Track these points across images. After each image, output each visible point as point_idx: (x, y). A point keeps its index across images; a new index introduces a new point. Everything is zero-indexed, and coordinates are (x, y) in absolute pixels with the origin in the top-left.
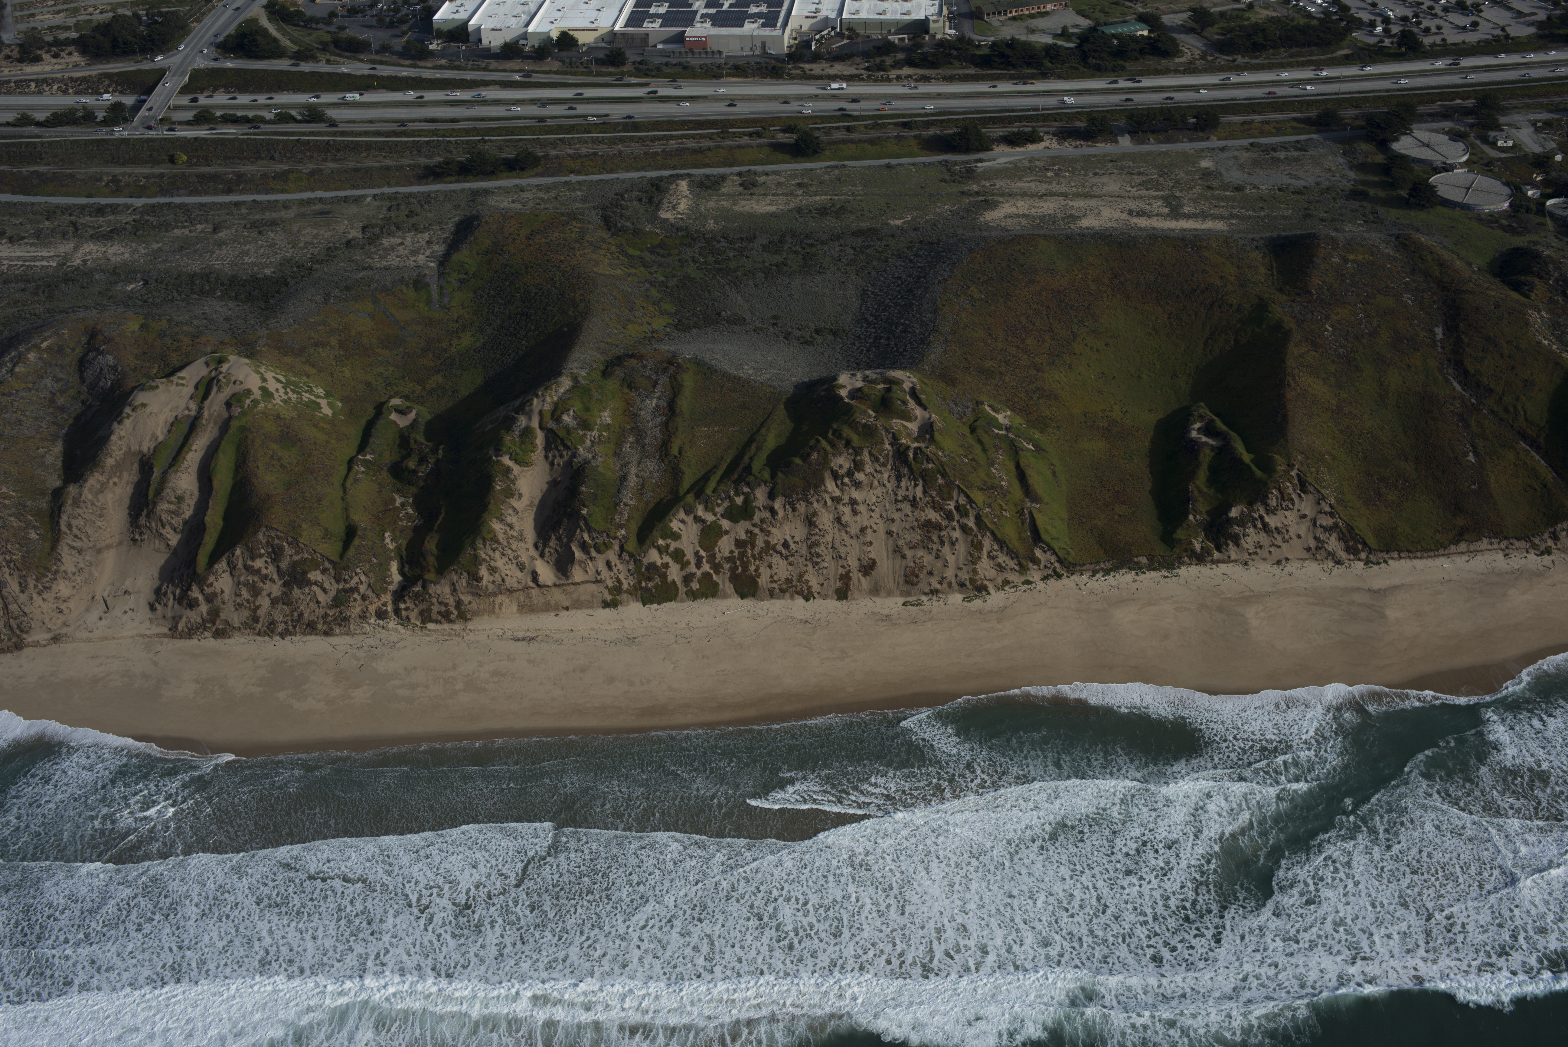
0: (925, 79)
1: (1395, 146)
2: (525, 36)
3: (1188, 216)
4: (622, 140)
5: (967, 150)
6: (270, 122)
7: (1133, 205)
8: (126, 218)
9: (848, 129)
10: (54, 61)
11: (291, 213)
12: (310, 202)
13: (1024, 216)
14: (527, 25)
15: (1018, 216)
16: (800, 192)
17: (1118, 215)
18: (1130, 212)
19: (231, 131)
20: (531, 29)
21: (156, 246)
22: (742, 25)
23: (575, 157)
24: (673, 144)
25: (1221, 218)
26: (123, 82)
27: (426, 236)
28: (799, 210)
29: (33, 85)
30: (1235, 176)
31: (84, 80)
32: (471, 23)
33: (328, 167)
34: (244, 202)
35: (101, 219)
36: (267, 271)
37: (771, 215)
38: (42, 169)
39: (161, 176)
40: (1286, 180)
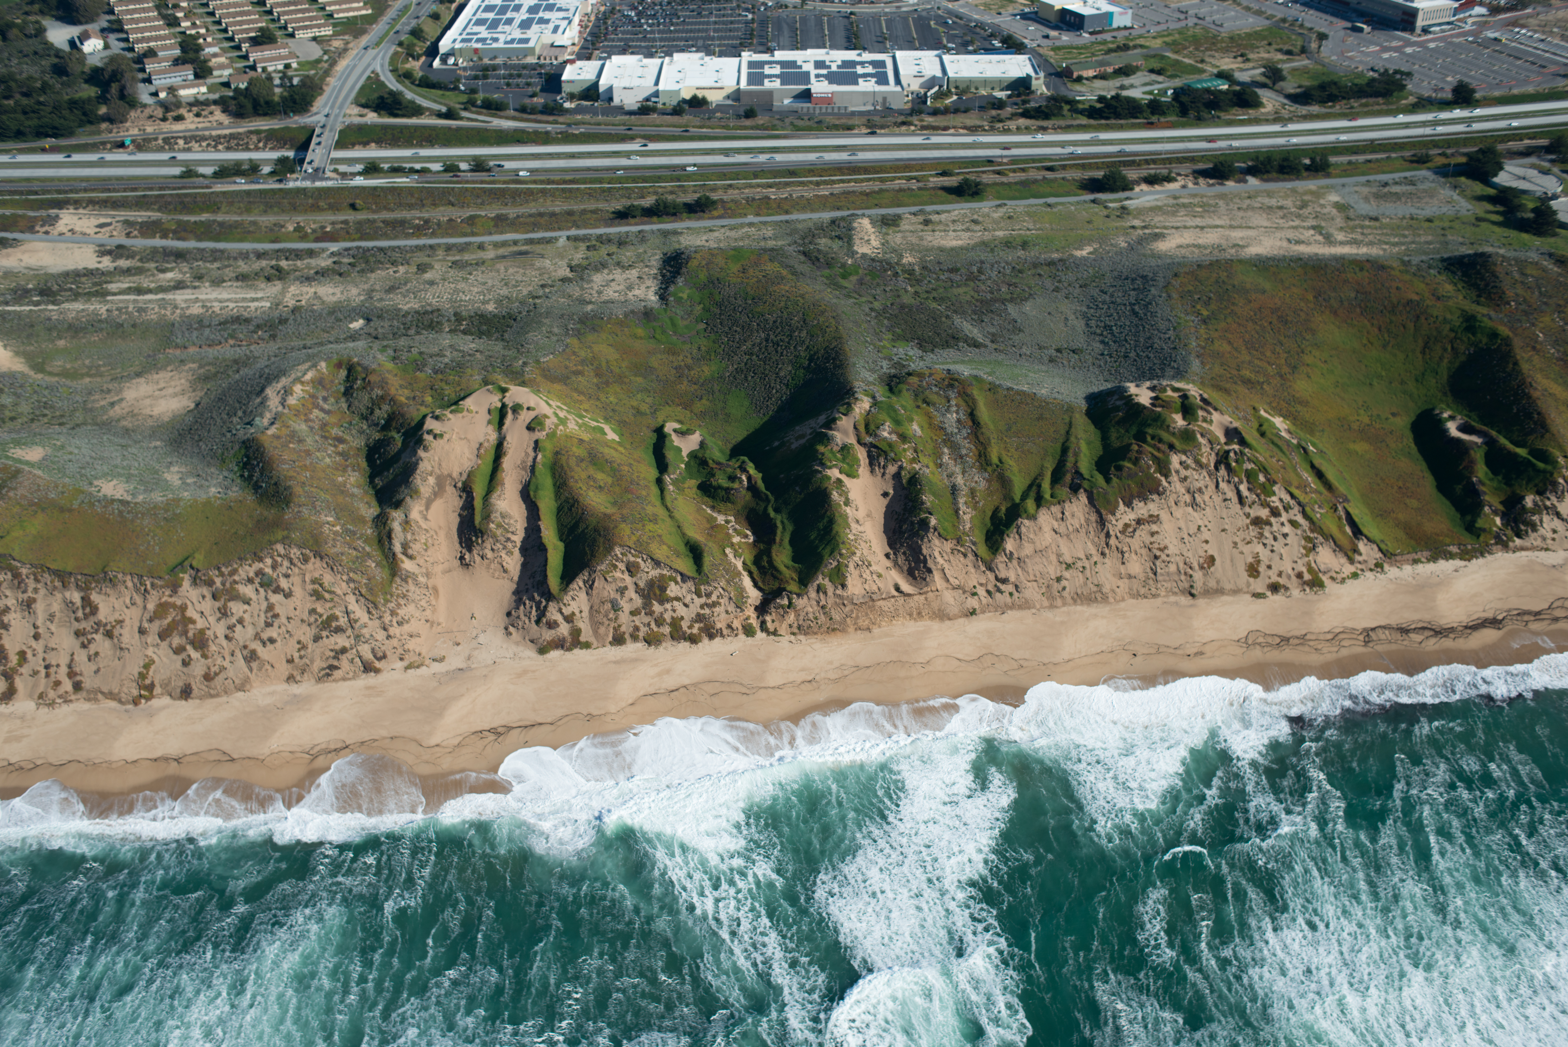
0: (1044, 129)
1: (1496, 180)
2: (656, 94)
3: (1342, 243)
4: (787, 184)
5: (1113, 190)
6: (438, 172)
7: (1291, 234)
8: (324, 262)
9: (998, 173)
10: (197, 120)
11: (490, 254)
12: (504, 244)
13: (1194, 246)
14: (657, 83)
15: (1188, 246)
16: (978, 228)
17: (1279, 243)
18: (1289, 241)
19: (402, 181)
20: (661, 87)
21: (366, 287)
22: (857, 83)
23: (750, 201)
24: (838, 188)
25: (1371, 244)
26: (274, 139)
27: (634, 273)
28: (984, 244)
29: (181, 142)
30: (1364, 208)
31: (232, 136)
32: (601, 82)
33: (511, 212)
34: (439, 245)
35: (299, 263)
36: (491, 307)
37: (961, 248)
38: (220, 218)
39: (345, 222)
40: (1414, 211)
